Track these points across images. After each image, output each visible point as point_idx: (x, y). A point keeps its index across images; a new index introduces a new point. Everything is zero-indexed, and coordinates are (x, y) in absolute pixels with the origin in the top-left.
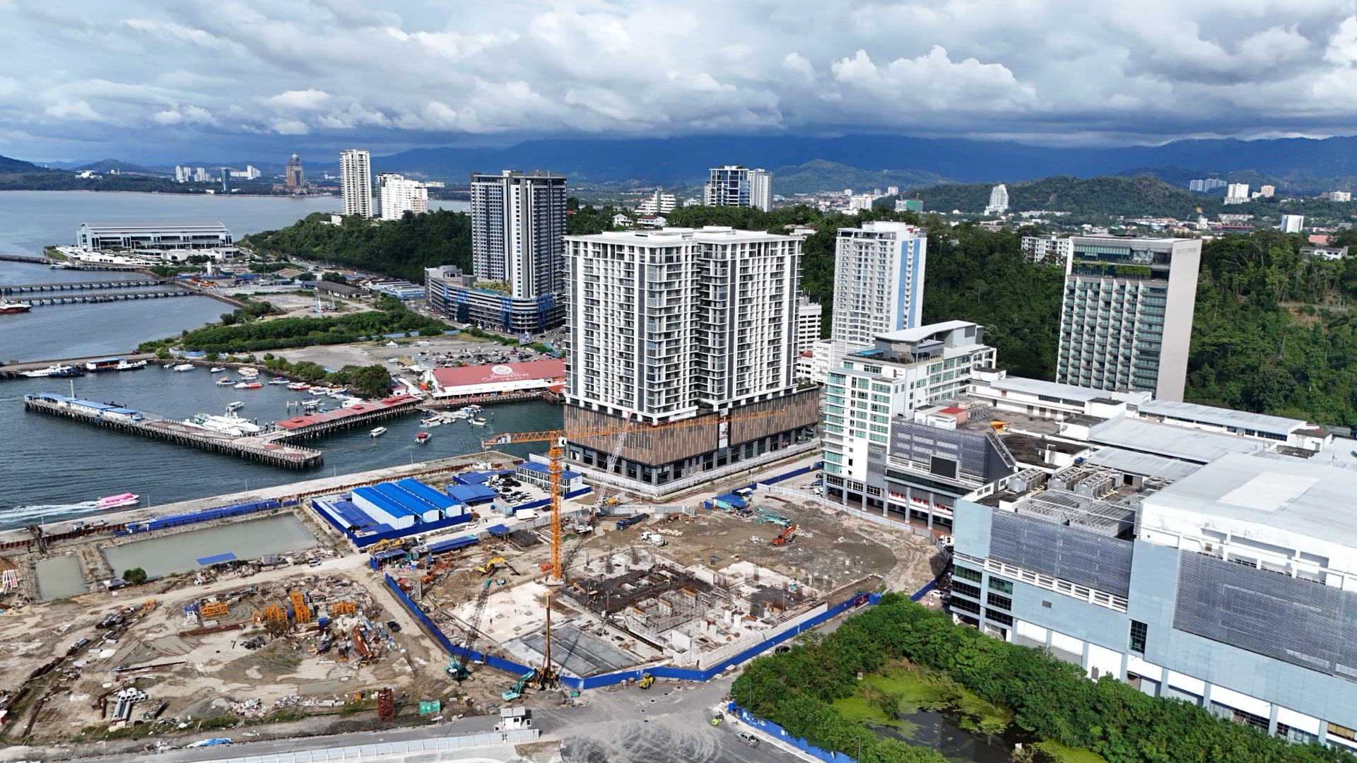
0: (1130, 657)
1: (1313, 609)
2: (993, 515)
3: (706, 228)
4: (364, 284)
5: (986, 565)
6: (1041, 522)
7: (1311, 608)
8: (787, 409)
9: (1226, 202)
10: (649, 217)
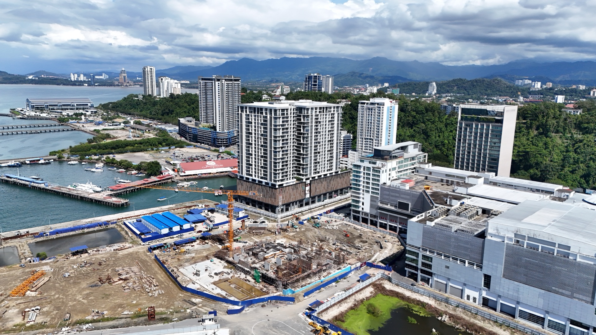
0: (483, 290)
1: (564, 269)
2: (424, 227)
3: (300, 101)
4: (152, 125)
5: (421, 250)
6: (445, 231)
7: (563, 269)
8: (336, 180)
9: (531, 90)
10: (278, 96)
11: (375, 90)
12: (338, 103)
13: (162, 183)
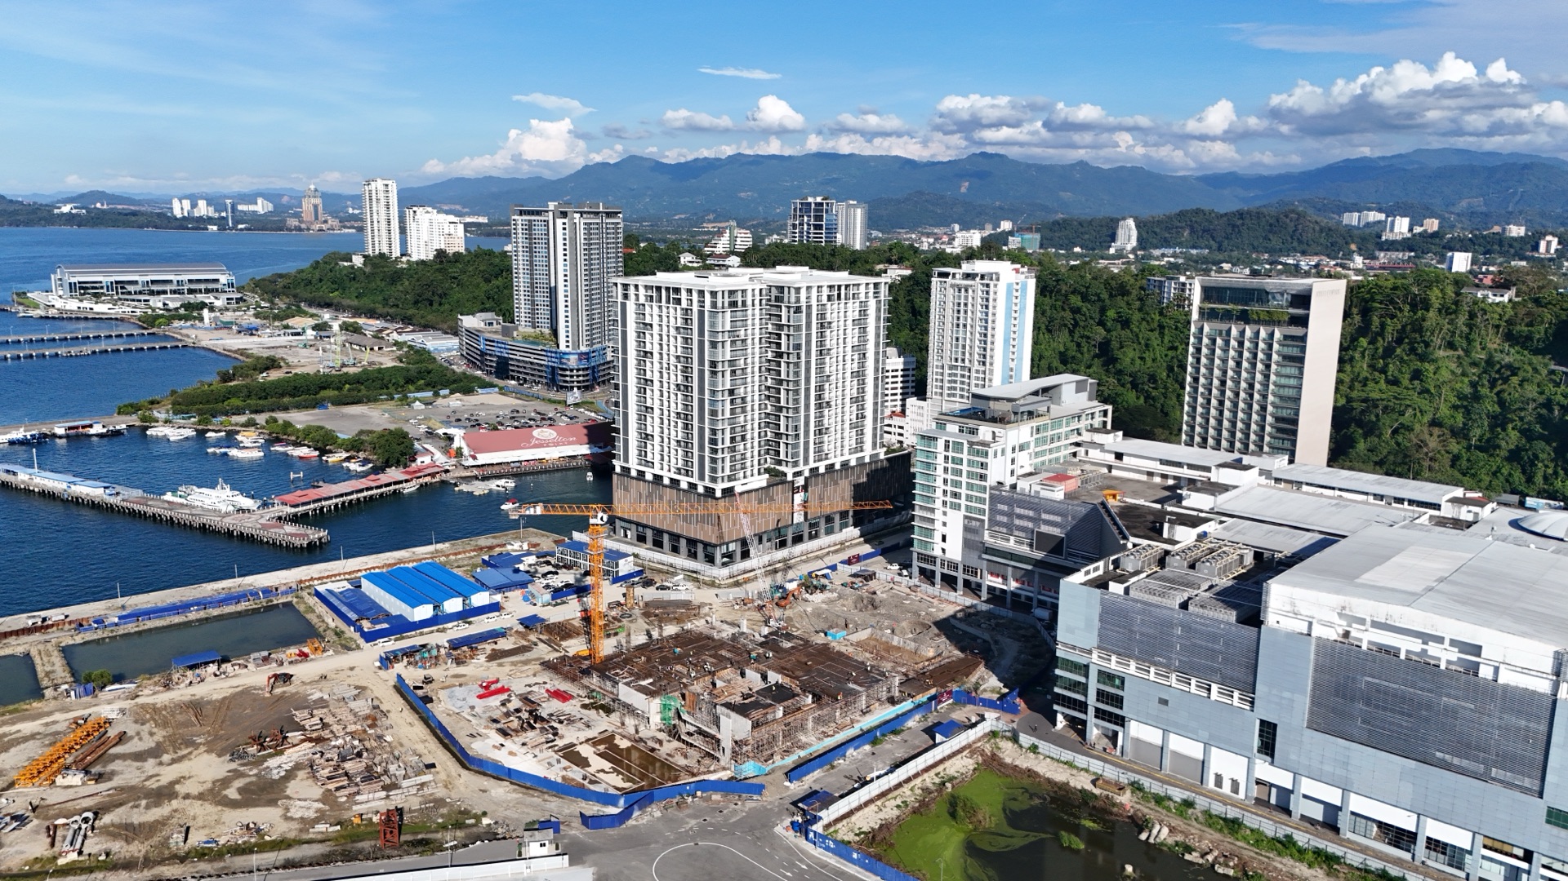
0: (1257, 761)
1: (1465, 705)
2: (1102, 599)
3: (779, 268)
4: (388, 335)
5: (1095, 657)
6: (1156, 607)
7: (1463, 704)
9: (1384, 238)
10: (720, 256)
11: (975, 239)
12: (878, 274)
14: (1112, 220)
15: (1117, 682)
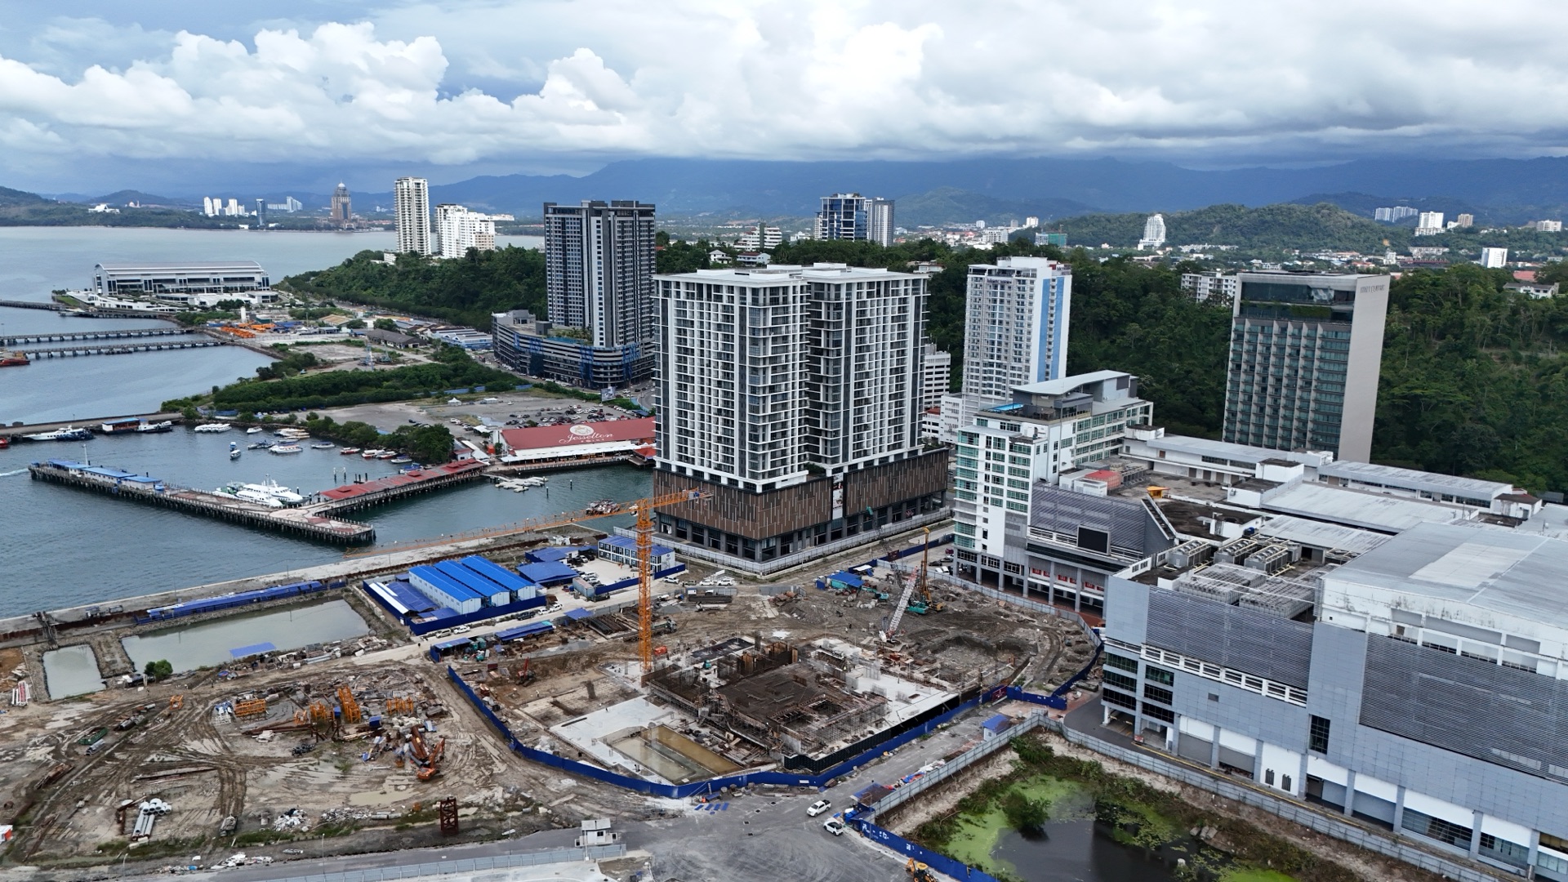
0: (1310, 758)
1: (1523, 702)
2: (1151, 595)
3: (817, 265)
4: (422, 332)
5: (1143, 653)
6: (1206, 602)
7: (1520, 700)
8: (911, 474)
9: (1417, 234)
10: (751, 253)
11: (1003, 235)
12: (913, 271)
13: (457, 482)
14: (1140, 216)
15: (1167, 678)
